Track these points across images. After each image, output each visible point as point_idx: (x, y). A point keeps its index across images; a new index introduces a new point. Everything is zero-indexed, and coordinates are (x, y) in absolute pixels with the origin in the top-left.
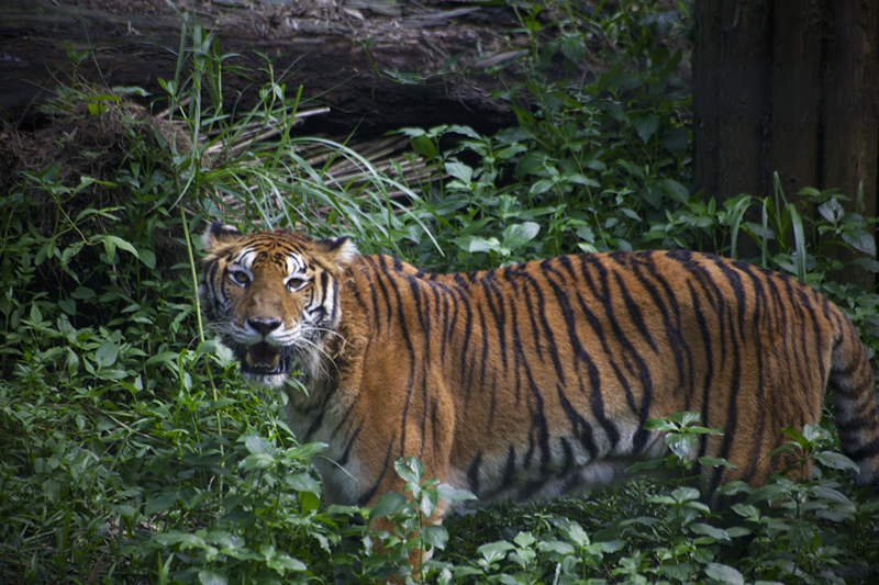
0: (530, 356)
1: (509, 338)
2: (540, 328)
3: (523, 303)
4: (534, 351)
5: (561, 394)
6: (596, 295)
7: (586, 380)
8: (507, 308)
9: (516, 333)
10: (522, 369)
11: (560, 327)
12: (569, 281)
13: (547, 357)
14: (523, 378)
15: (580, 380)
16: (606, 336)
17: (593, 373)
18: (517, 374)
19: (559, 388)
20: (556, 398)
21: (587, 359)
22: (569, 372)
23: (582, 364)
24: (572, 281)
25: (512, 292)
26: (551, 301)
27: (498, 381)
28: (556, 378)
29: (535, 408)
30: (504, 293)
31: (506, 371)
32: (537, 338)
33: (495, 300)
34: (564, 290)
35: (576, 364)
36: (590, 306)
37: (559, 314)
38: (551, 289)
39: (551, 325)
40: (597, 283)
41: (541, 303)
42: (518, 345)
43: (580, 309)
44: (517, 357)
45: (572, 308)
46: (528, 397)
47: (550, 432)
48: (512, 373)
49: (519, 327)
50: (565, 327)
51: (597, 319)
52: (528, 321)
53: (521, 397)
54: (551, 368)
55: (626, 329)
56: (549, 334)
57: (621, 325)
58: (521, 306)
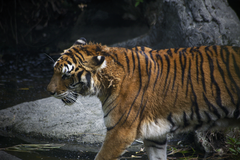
0: (194, 81)
1: (186, 74)
2: (200, 71)
3: (195, 61)
4: (196, 79)
5: (204, 96)
6: (224, 61)
7: (215, 92)
8: (188, 62)
9: (189, 72)
10: (189, 85)
11: (208, 71)
12: (215, 55)
13: (200, 82)
14: (190, 88)
15: (212, 91)
16: (225, 77)
17: (218, 90)
18: (187, 87)
19: (203, 93)
20: (202, 97)
21: (216, 84)
22: (208, 88)
23: (214, 86)
24: (216, 55)
25: (191, 57)
26: (206, 62)
27: (179, 89)
28: (203, 90)
29: (193, 99)
30: (187, 57)
31: (183, 85)
32: (198, 75)
33: (183, 59)
34: (212, 58)
35: (211, 86)
36: (221, 65)
37: (208, 67)
38: (207, 57)
39: (204, 71)
40: (225, 57)
41: (202, 62)
42: (189, 77)
43: (217, 66)
44: (188, 81)
45: (214, 65)
46: (191, 95)
47: (199, 108)
48: (185, 87)
49: (191, 70)
50: (209, 72)
51: (222, 70)
52: (195, 68)
53: (188, 95)
54: (201, 86)
55: (233, 75)
56: (203, 74)
57: (232, 74)
58: (193, 63)
